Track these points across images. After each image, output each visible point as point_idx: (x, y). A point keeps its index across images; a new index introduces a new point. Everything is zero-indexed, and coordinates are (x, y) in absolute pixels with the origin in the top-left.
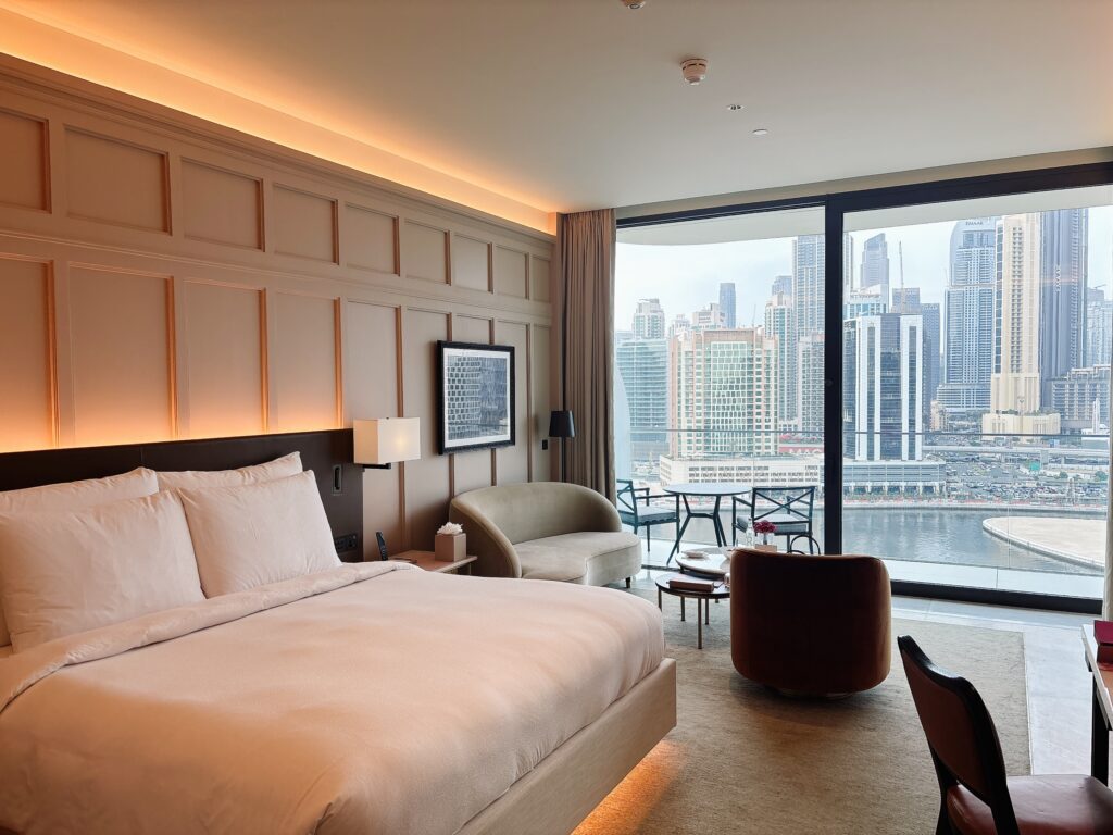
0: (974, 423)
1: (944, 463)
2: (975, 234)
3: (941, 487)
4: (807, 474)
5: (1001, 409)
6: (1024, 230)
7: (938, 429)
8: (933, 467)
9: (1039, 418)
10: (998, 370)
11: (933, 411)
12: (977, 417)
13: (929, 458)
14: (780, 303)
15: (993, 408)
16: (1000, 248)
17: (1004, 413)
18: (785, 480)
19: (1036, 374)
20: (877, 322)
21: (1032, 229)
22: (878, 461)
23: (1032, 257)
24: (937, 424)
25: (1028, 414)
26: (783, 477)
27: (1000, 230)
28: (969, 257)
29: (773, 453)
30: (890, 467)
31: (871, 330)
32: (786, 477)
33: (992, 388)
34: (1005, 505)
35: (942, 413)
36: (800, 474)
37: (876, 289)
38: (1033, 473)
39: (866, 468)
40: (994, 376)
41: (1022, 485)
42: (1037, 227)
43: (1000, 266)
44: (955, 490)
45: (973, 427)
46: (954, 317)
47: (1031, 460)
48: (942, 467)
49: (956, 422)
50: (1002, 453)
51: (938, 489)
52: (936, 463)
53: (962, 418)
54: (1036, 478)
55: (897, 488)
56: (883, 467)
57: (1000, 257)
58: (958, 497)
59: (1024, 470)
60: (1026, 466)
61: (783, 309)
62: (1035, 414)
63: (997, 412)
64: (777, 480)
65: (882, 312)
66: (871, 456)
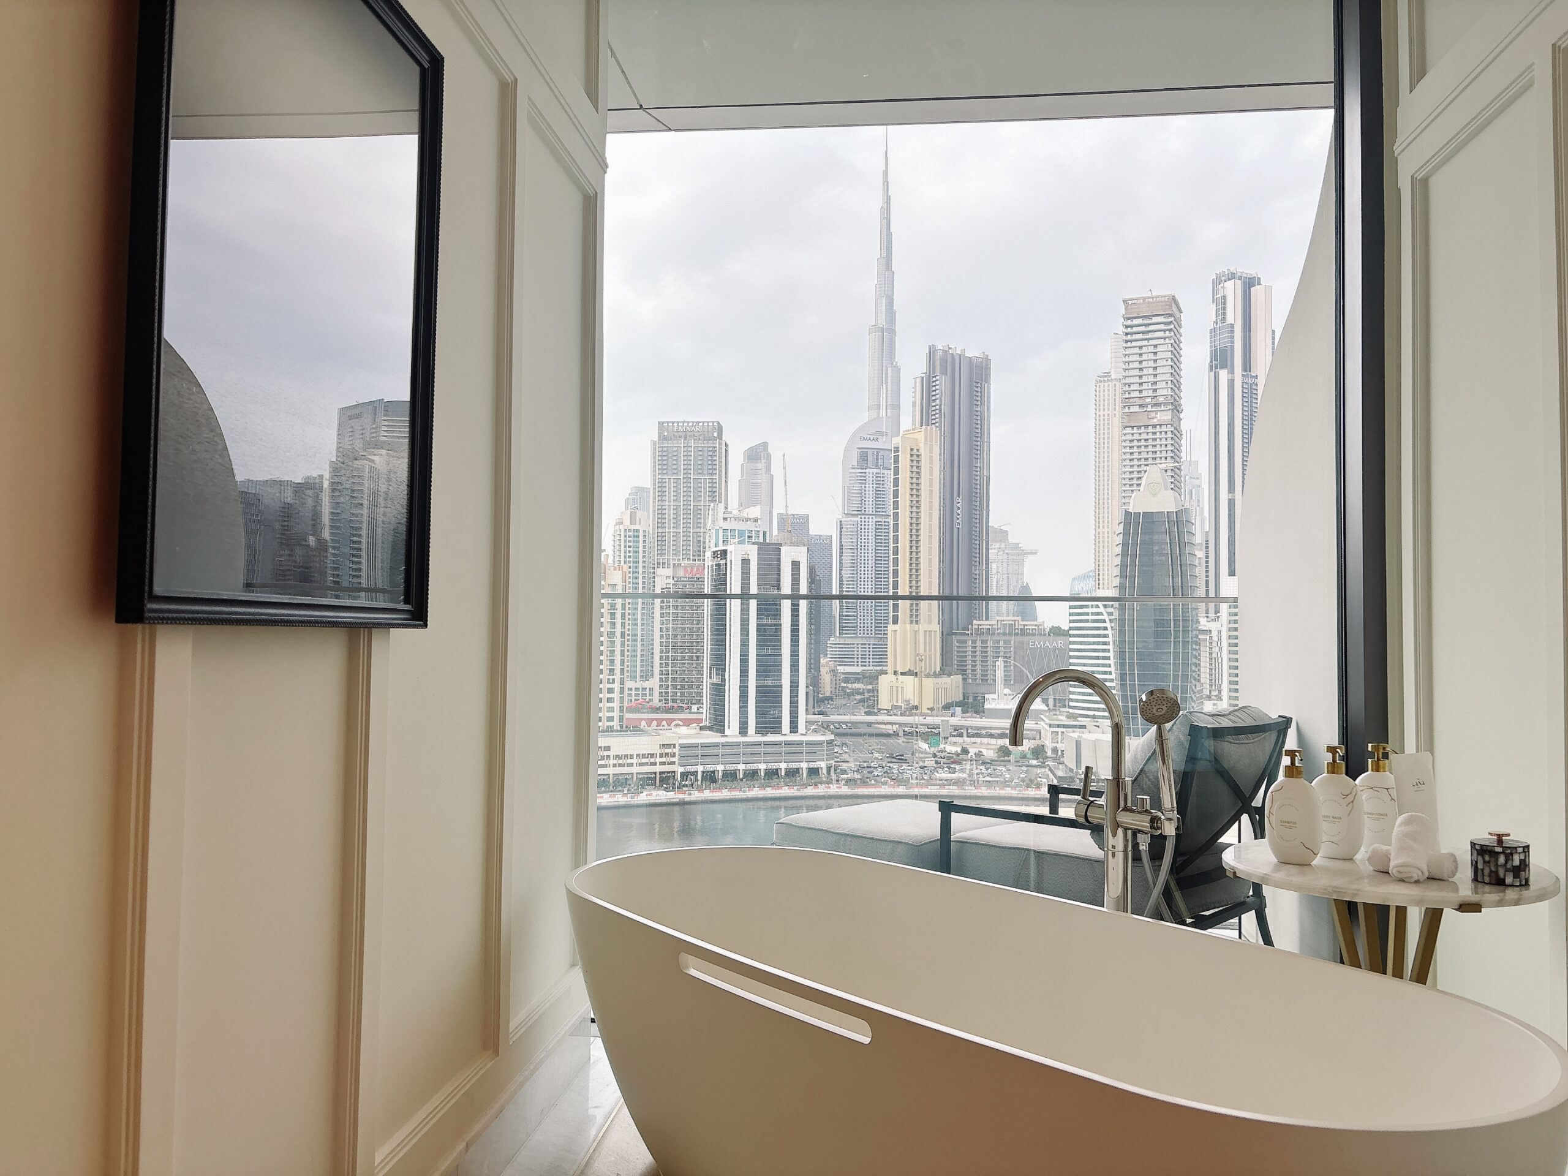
0: (870, 687)
1: (832, 737)
2: (870, 452)
3: (829, 769)
4: (661, 756)
5: (900, 670)
6: (922, 451)
7: (828, 694)
8: (820, 743)
9: (939, 680)
10: (895, 622)
11: (824, 670)
12: (874, 678)
13: (815, 731)
14: (633, 522)
15: (890, 668)
16: (896, 472)
17: (902, 674)
18: (631, 765)
19: (936, 627)
20: (752, 552)
21: (931, 451)
22: (752, 736)
23: (931, 485)
24: (827, 689)
25: (928, 676)
26: (629, 761)
27: (897, 450)
28: (863, 480)
29: (617, 727)
30: (766, 744)
31: (745, 562)
32: (634, 761)
33: (889, 643)
34: (901, 790)
35: (833, 672)
36: (652, 755)
37: (754, 512)
38: (933, 749)
39: (737, 745)
40: (891, 627)
41: (921, 764)
42: (936, 449)
43: (896, 494)
44: (844, 772)
45: (869, 691)
46: (847, 554)
47: (932, 735)
48: (830, 743)
49: (850, 686)
50: (900, 725)
51: (825, 771)
52: (823, 738)
53: (857, 680)
54: (935, 756)
55: (775, 772)
56: (759, 744)
57: (896, 482)
58: (848, 782)
59: (924, 746)
60: (926, 740)
61: (638, 531)
62: (936, 675)
63: (895, 673)
64: (620, 765)
65: (761, 540)
66: (743, 730)
